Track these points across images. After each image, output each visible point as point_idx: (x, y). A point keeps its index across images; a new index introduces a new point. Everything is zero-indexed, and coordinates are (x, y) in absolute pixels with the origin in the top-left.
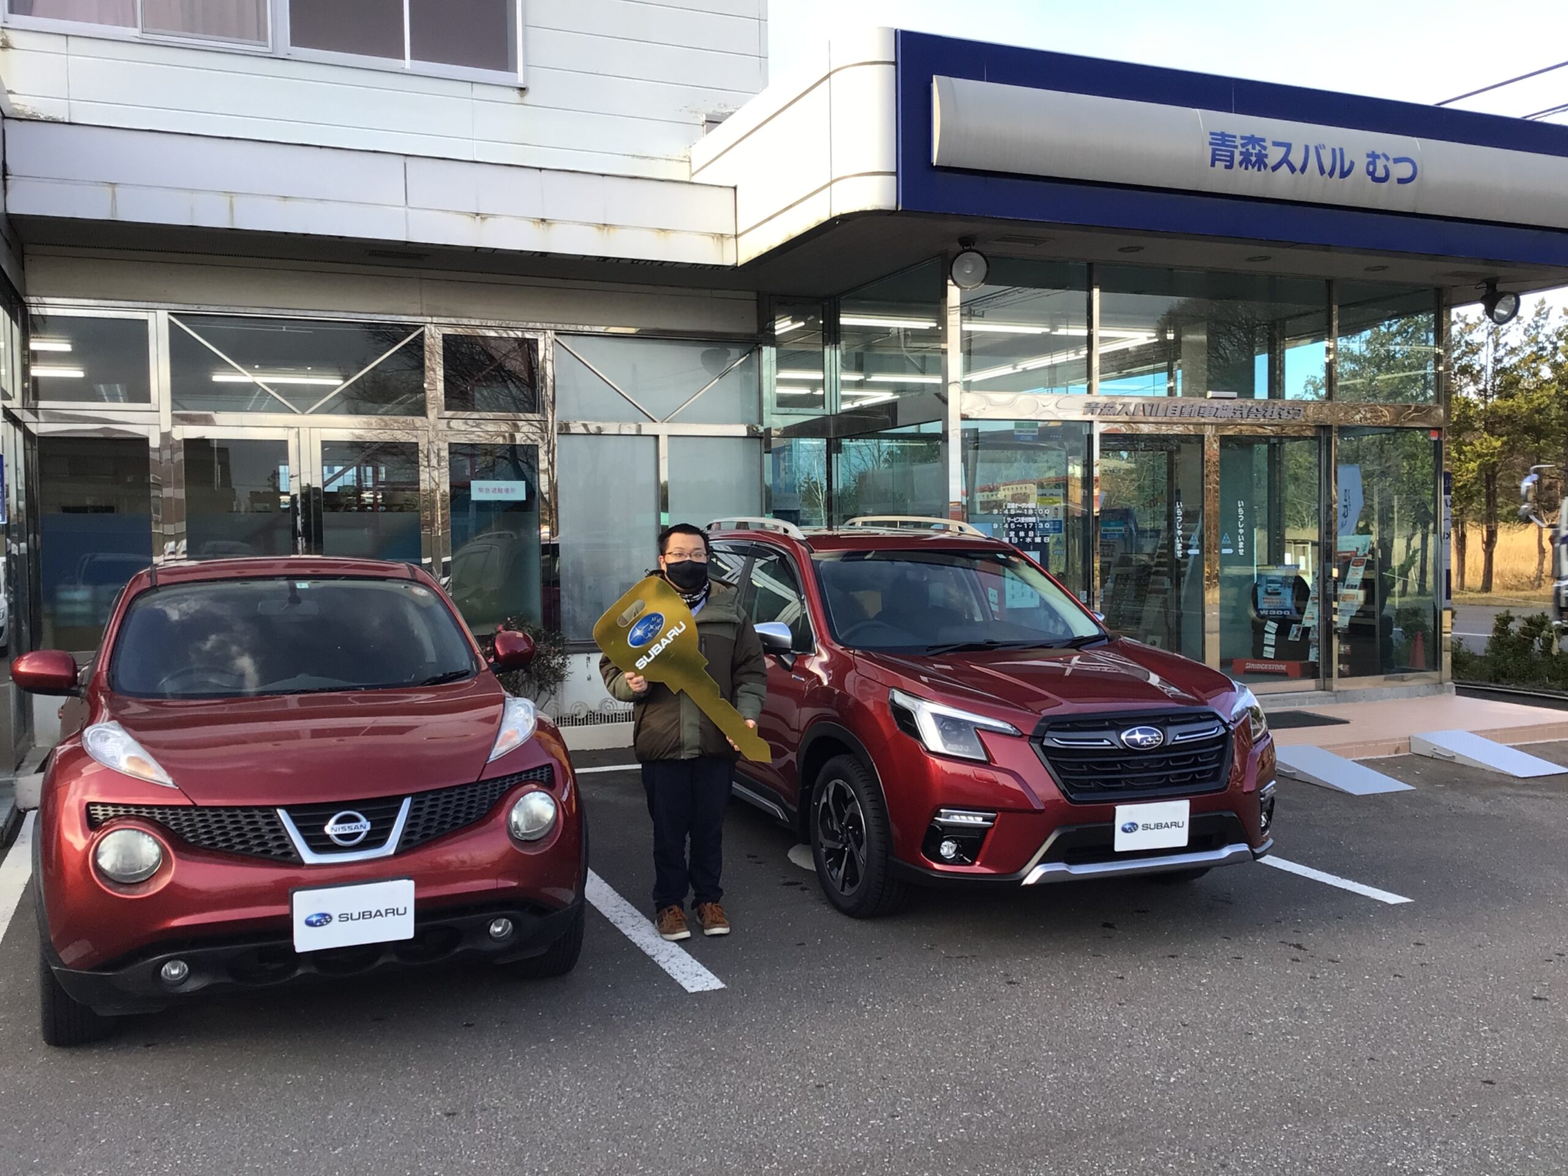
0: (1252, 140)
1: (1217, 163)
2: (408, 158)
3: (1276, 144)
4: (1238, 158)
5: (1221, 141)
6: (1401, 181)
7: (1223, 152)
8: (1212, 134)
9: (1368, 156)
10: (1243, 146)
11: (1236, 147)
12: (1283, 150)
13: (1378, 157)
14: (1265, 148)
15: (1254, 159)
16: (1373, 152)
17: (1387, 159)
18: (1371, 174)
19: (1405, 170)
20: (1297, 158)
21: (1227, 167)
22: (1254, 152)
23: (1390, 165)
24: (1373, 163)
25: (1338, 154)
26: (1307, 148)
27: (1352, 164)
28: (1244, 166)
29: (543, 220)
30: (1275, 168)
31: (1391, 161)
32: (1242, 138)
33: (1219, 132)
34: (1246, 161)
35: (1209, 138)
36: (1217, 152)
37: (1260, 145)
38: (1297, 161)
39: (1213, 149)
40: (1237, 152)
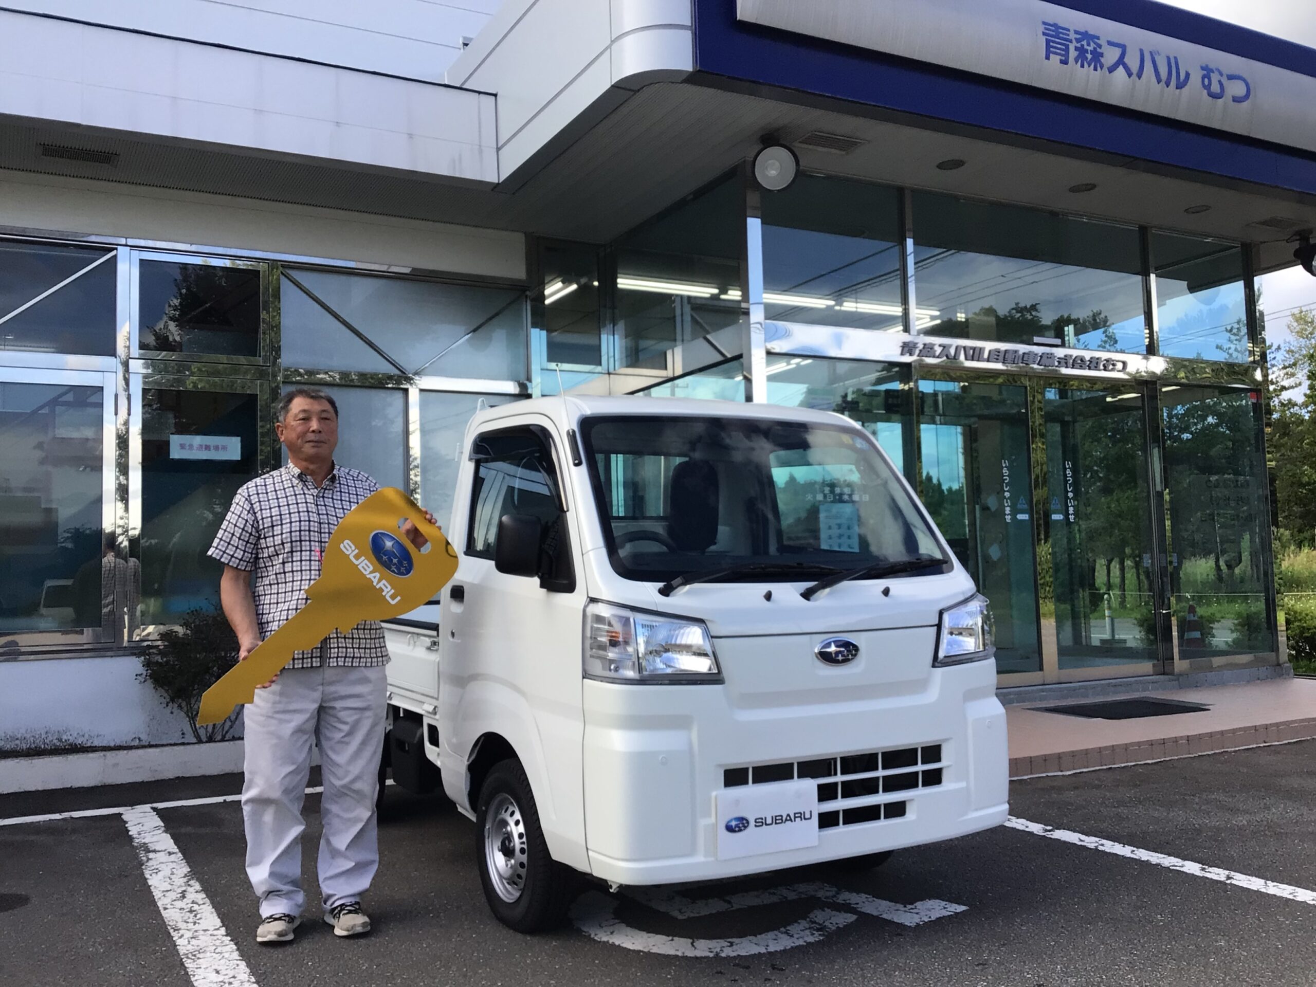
0: (1085, 36)
1: (1051, 55)
3: (1110, 43)
4: (1073, 54)
5: (1054, 33)
6: (1236, 100)
7: (1057, 45)
8: (1044, 23)
9: (1203, 68)
10: (1078, 40)
11: (1071, 41)
12: (1118, 51)
13: (1212, 71)
14: (1100, 46)
15: (1089, 56)
16: (1207, 66)
17: (1221, 74)
18: (1207, 87)
19: (1238, 89)
20: (1133, 61)
22: (1089, 48)
23: (1225, 81)
24: (1207, 77)
25: (1173, 64)
26: (1141, 51)
27: (1188, 75)
28: (1079, 63)
30: (1111, 70)
31: (1225, 76)
32: (1076, 32)
33: (1051, 22)
34: (1081, 59)
35: (1041, 28)
36: (1051, 44)
37: (1095, 43)
38: (1134, 66)
39: (1046, 39)
40: (1071, 46)
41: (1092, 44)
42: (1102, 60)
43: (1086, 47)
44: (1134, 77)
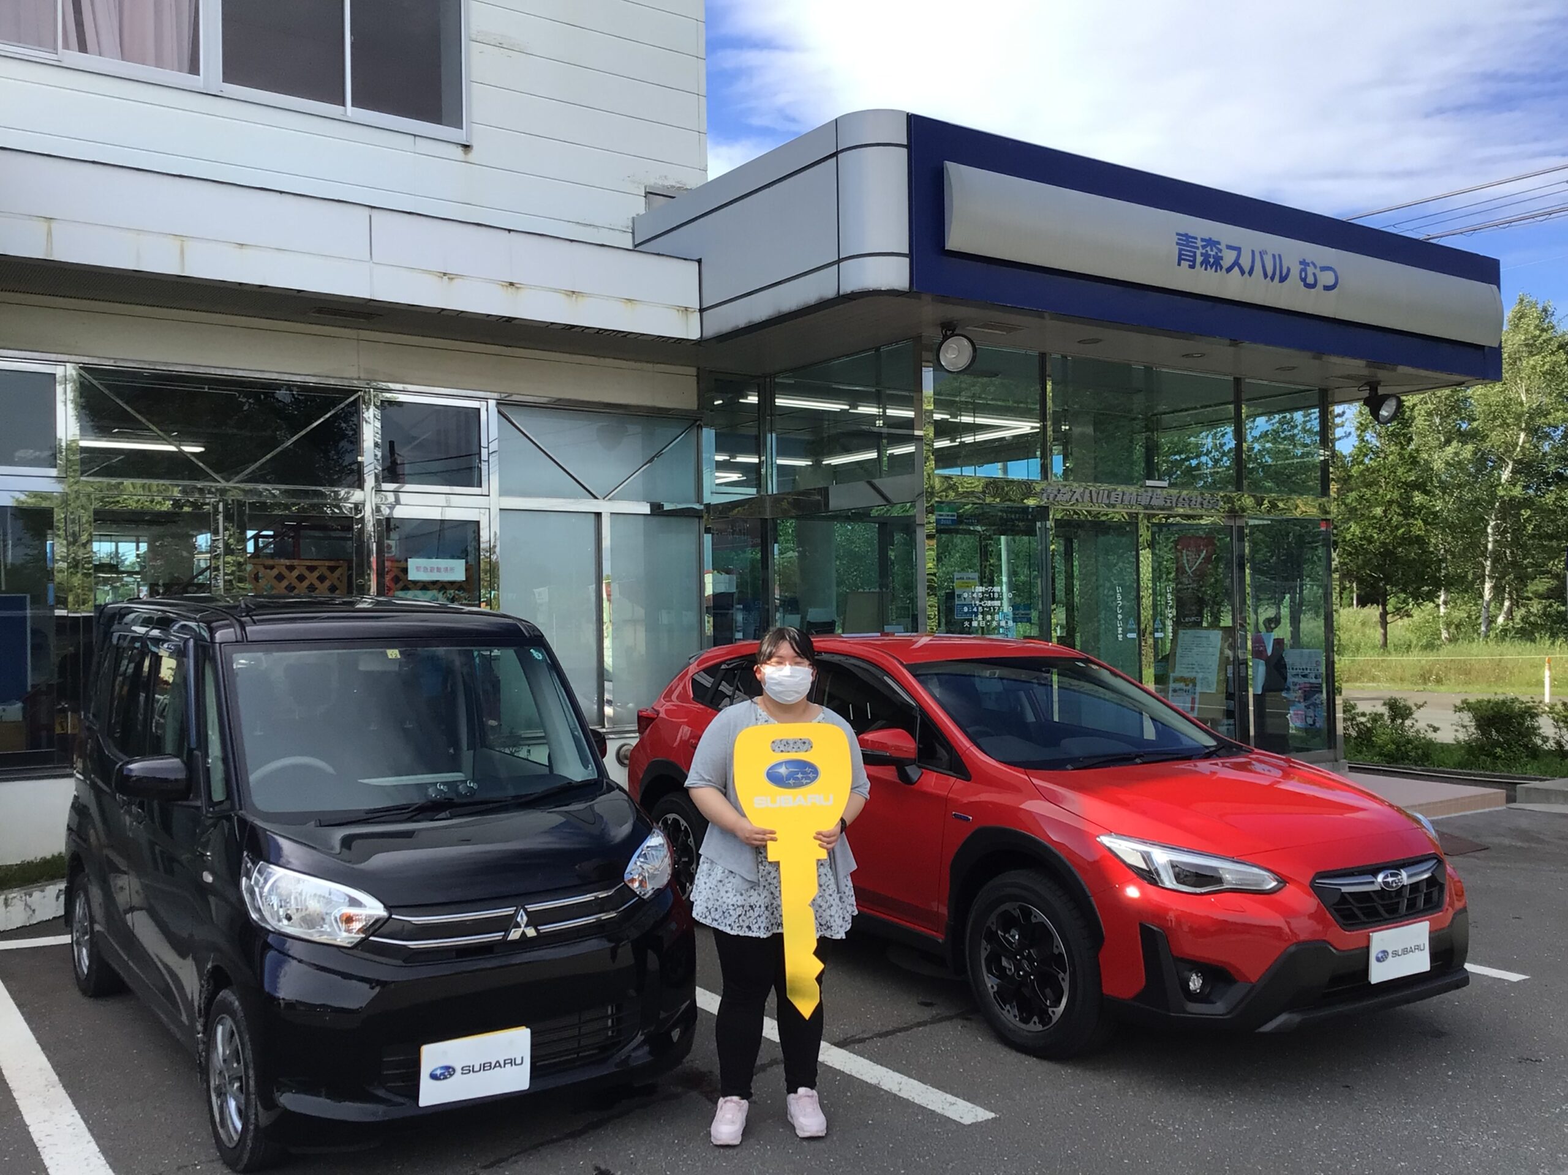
0: (1210, 243)
1: (1182, 262)
2: (374, 210)
3: (1229, 247)
4: (1199, 259)
5: (1185, 240)
6: (1327, 288)
7: (1187, 252)
8: (1178, 234)
9: (1301, 263)
10: (1204, 247)
11: (1197, 248)
12: (1234, 253)
13: (1308, 264)
14: (1220, 251)
15: (1212, 260)
16: (1304, 260)
17: (1315, 267)
18: (1304, 280)
19: (1327, 278)
20: (1245, 262)
21: (1190, 267)
22: (1212, 253)
23: (1317, 271)
24: (1304, 270)
25: (1278, 258)
26: (1253, 252)
27: (1289, 270)
28: (1204, 267)
29: (511, 284)
30: (1229, 270)
31: (1318, 269)
32: (1203, 240)
33: (1183, 233)
34: (1205, 263)
35: (1176, 238)
36: (1183, 252)
37: (1216, 248)
38: (1246, 264)
39: (1179, 248)
40: (1198, 253)
41: (1215, 250)
42: (1222, 262)
43: (1210, 252)
44: (1246, 275)
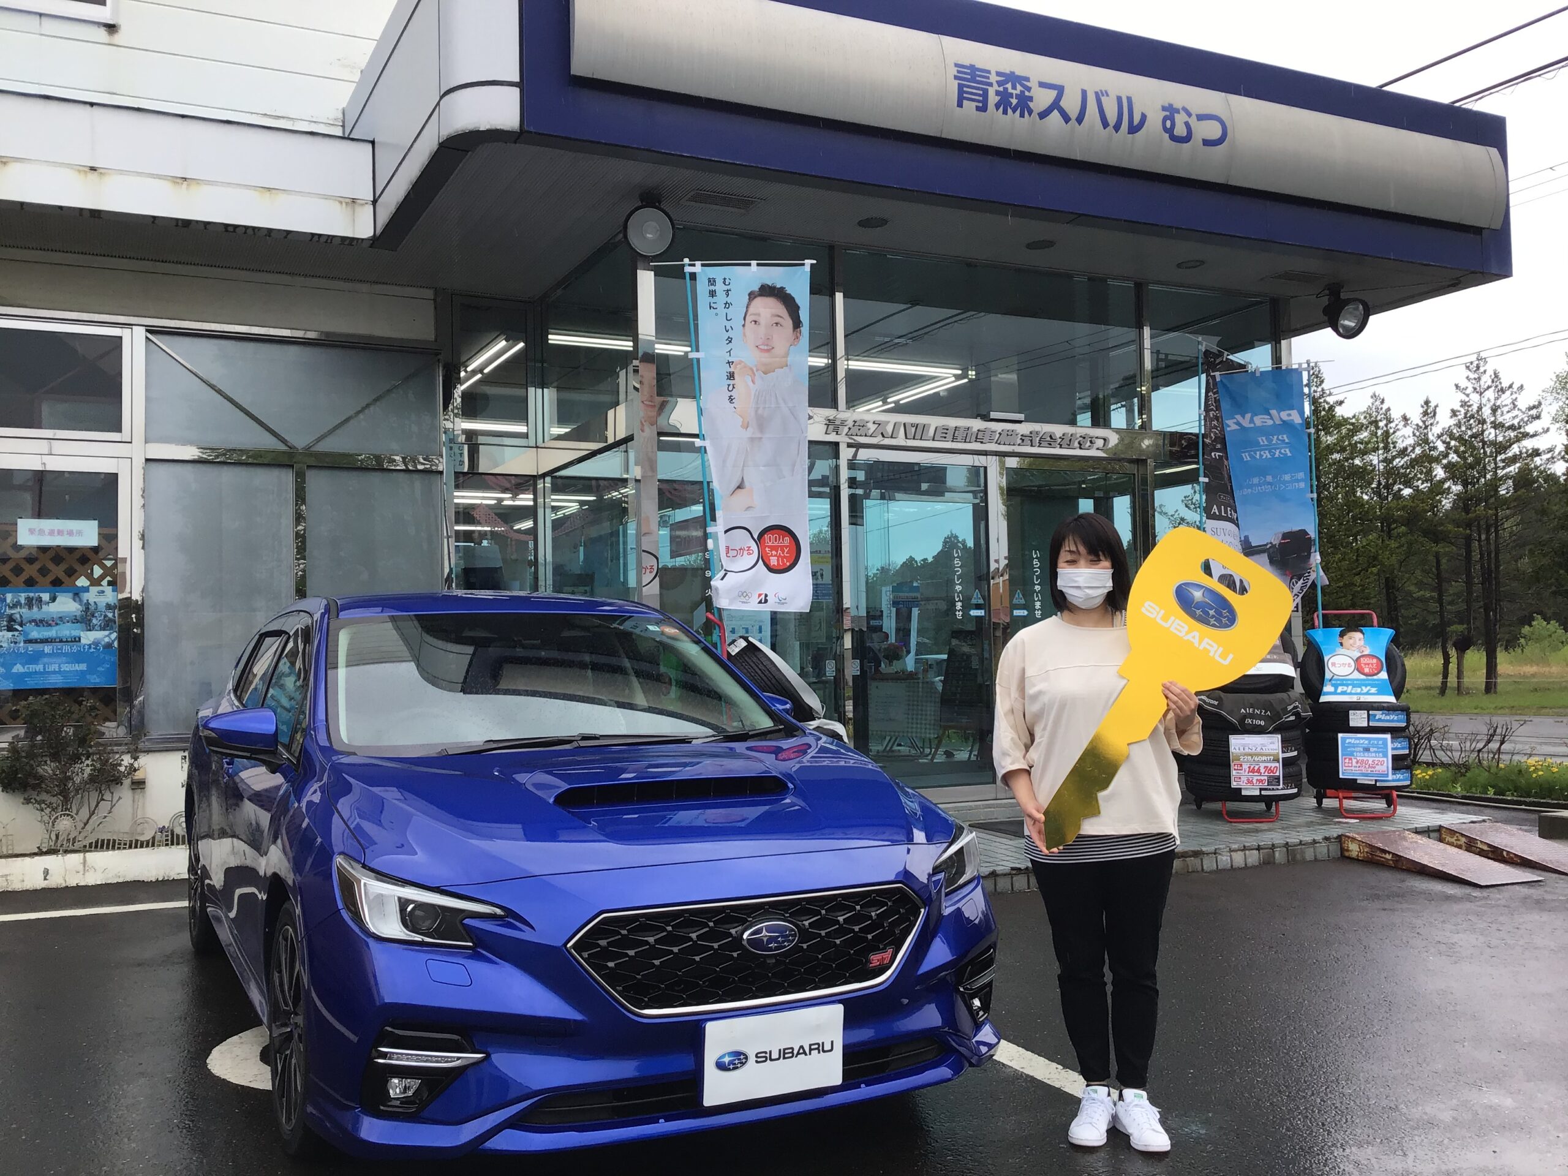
0: (1011, 78)
1: (965, 102)
3: (1042, 85)
4: (993, 99)
5: (970, 76)
6: (1207, 143)
7: (972, 90)
8: (956, 65)
9: (1164, 109)
10: (999, 83)
11: (991, 85)
13: (1176, 111)
14: (1029, 89)
15: (1014, 101)
16: (1170, 105)
17: (1188, 114)
18: (1169, 131)
19: (1209, 130)
20: (1071, 104)
21: (978, 109)
22: (1014, 92)
23: (1192, 120)
24: (1171, 118)
25: (1125, 103)
26: (1083, 92)
27: (1143, 117)
28: (1001, 109)
30: (1043, 115)
31: (1194, 118)
32: (998, 74)
33: (967, 63)
34: (1004, 104)
35: (954, 71)
36: (965, 89)
37: (1022, 85)
38: (1072, 109)
39: (959, 84)
40: (991, 92)
41: (1019, 88)
42: (1031, 105)
43: (1010, 90)
44: (1073, 121)
